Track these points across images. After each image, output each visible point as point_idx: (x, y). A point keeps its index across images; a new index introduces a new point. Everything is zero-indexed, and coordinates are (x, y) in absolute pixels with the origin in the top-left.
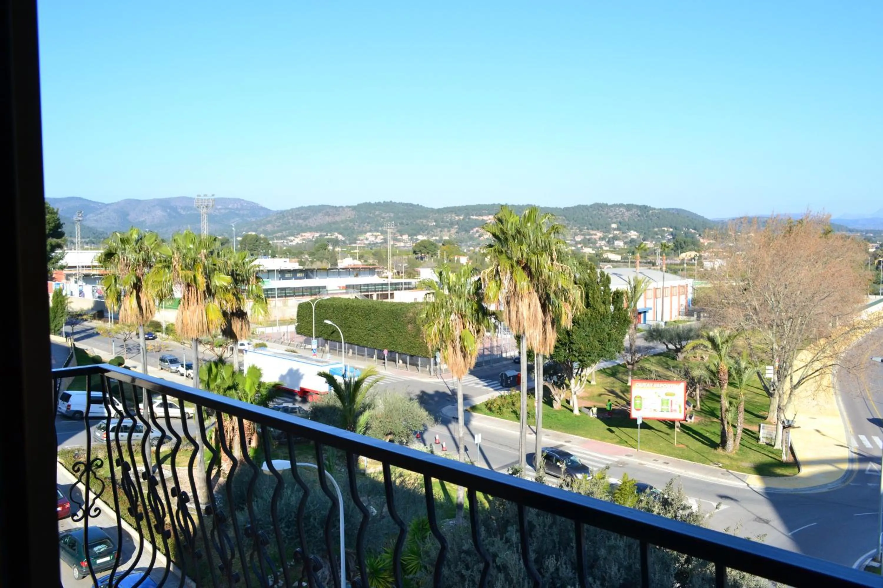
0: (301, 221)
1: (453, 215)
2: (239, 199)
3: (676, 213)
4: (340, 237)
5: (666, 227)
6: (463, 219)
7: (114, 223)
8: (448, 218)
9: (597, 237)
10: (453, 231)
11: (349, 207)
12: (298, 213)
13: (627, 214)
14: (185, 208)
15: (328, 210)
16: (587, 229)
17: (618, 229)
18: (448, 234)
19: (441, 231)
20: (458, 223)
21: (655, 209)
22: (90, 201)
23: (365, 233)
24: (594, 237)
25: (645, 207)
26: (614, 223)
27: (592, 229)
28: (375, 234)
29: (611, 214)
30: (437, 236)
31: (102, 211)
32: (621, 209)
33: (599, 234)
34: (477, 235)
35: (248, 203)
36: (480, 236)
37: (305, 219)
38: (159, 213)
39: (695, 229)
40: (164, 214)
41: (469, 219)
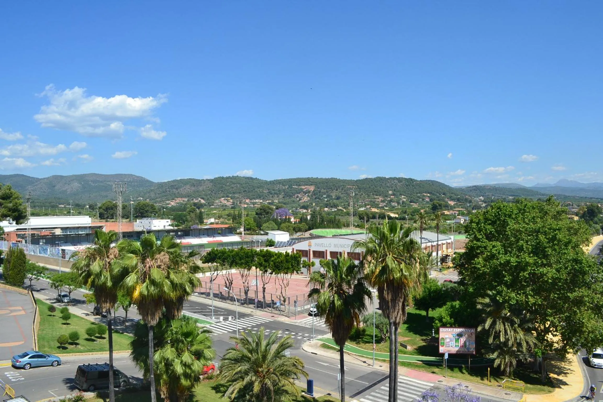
0: (174, 190)
1: (281, 185)
2: (131, 175)
3: (431, 184)
4: (203, 201)
5: (426, 193)
6: (288, 188)
7: (44, 192)
8: (277, 187)
9: (380, 200)
10: (281, 196)
11: (209, 180)
12: (173, 184)
13: (399, 184)
14: (94, 181)
15: (194, 182)
16: (373, 195)
17: (393, 195)
18: (278, 198)
19: (272, 197)
20: (284, 191)
21: (417, 181)
22: (29, 177)
23: (220, 198)
24: (377, 200)
25: (411, 180)
26: (391, 190)
27: (377, 195)
28: (227, 198)
29: (388, 185)
30: (270, 200)
31: (37, 183)
32: (395, 181)
33: (381, 199)
34: (298, 199)
35: (138, 177)
36: (300, 200)
37: (177, 189)
38: (76, 185)
39: (444, 194)
40: (79, 185)
41: (292, 187)
